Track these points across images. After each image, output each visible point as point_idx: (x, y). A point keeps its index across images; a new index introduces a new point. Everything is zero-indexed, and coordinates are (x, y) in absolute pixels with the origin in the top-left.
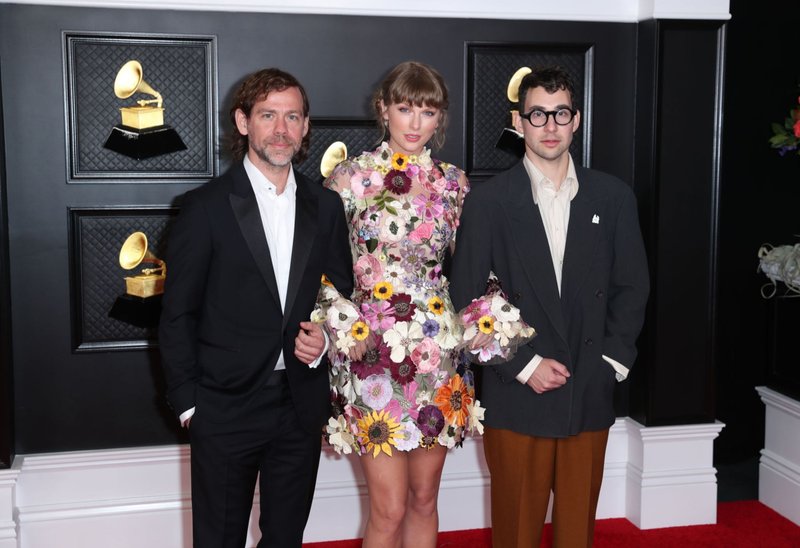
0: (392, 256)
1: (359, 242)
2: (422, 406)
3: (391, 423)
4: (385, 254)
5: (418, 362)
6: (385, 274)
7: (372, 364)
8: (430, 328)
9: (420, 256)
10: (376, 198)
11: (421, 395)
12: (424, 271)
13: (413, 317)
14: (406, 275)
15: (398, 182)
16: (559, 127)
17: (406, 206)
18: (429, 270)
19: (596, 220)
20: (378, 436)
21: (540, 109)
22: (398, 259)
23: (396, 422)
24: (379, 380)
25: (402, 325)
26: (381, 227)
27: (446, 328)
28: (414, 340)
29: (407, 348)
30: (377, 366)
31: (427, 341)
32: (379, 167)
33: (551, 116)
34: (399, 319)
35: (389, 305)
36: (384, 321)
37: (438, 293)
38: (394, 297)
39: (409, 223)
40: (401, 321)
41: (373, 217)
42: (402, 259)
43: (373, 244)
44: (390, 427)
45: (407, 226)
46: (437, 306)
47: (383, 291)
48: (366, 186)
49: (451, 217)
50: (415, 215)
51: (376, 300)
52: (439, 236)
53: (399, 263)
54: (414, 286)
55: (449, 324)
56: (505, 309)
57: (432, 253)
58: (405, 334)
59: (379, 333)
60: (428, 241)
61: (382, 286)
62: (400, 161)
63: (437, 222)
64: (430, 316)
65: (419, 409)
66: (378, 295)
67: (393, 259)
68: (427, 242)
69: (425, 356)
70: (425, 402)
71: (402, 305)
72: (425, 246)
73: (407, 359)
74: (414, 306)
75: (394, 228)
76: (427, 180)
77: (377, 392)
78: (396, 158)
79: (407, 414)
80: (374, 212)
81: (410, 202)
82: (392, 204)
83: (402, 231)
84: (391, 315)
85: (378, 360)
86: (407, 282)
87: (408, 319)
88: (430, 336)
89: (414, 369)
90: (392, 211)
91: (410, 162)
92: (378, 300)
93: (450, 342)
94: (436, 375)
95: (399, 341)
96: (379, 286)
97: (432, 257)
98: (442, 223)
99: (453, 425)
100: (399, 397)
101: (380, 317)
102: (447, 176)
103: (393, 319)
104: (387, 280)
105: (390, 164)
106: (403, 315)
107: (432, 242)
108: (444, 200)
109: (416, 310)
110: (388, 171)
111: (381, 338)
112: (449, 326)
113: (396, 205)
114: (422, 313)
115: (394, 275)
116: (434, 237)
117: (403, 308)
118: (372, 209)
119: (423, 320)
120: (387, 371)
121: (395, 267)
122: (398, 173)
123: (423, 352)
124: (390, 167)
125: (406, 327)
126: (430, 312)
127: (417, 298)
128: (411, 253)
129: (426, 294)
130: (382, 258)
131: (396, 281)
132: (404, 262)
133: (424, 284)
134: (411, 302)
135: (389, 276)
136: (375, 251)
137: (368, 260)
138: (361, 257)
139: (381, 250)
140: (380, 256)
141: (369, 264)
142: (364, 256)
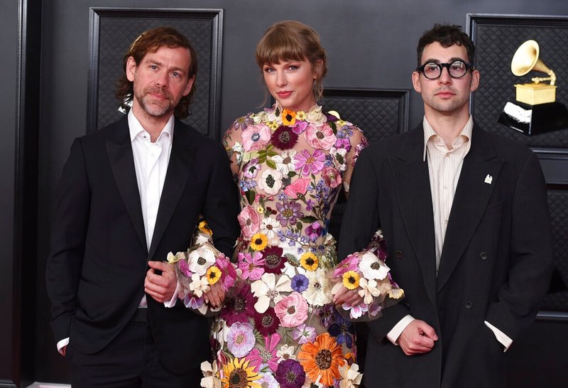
0: (269, 209)
2: (282, 359)
3: (250, 372)
4: (263, 206)
5: (282, 315)
6: (262, 226)
7: (239, 312)
8: (299, 283)
9: (295, 211)
10: (260, 152)
11: (282, 348)
12: (300, 226)
13: (282, 270)
14: (281, 229)
15: (284, 139)
16: (453, 80)
17: (287, 161)
18: (306, 225)
19: (489, 180)
20: (237, 382)
21: (435, 62)
22: (274, 212)
23: (255, 371)
24: (243, 328)
25: (269, 278)
26: (257, 179)
27: (317, 285)
28: (281, 293)
29: (272, 300)
30: (243, 315)
31: (295, 295)
32: (271, 123)
33: (445, 69)
34: (268, 270)
35: (262, 255)
36: (254, 271)
37: (314, 249)
38: (267, 249)
39: (287, 177)
40: (269, 272)
41: (252, 170)
42: (278, 213)
43: (251, 196)
44: (248, 376)
45: (284, 180)
46: (310, 262)
47: (259, 242)
48: (255, 141)
49: (331, 174)
50: (294, 170)
51: (252, 251)
52: (314, 193)
53: (274, 216)
54: (288, 240)
55: (322, 281)
56: (375, 266)
57: (308, 208)
58: (272, 286)
59: (248, 283)
60: (303, 196)
61: (258, 237)
62: (289, 118)
63: (314, 177)
64: (301, 271)
65: (279, 362)
66: (253, 246)
67: (269, 212)
68: (303, 198)
69: (292, 310)
70: (286, 356)
71: (273, 258)
72: (299, 201)
73: (270, 311)
74: (285, 259)
75: (270, 181)
76: (315, 136)
77: (241, 340)
78: (286, 115)
79: (266, 365)
80: (254, 165)
81: (291, 157)
82: (273, 158)
83: (278, 185)
84: (261, 266)
85: (243, 309)
86: (282, 236)
87: (277, 271)
88: (298, 291)
89: (277, 321)
90: (272, 166)
92: (254, 251)
93: (321, 299)
94: (302, 330)
95: (265, 293)
96: (257, 237)
97: (310, 213)
98: (319, 178)
99: (317, 383)
100: (261, 348)
101: (251, 266)
102: (339, 133)
103: (263, 270)
104: (263, 232)
105: (280, 121)
106: (273, 267)
107: (308, 197)
108: (329, 158)
109: (287, 264)
110: (277, 126)
111: (249, 288)
112: (321, 283)
113: (278, 159)
114: (293, 268)
115: (270, 227)
116: (309, 193)
117: (274, 261)
118: (254, 161)
119: (292, 274)
120: (252, 320)
121: (271, 220)
122: (287, 128)
123: (290, 305)
124: (280, 123)
125: (274, 279)
126: (302, 267)
127: (290, 252)
128: (286, 207)
129: (300, 250)
130: (260, 210)
131: (271, 234)
132: (279, 215)
133: (299, 239)
134: (282, 256)
135: (265, 228)
136: (254, 203)
137: (249, 211)
138: (244, 208)
139: (259, 203)
140: (258, 208)
141: (249, 215)
142: (246, 207)
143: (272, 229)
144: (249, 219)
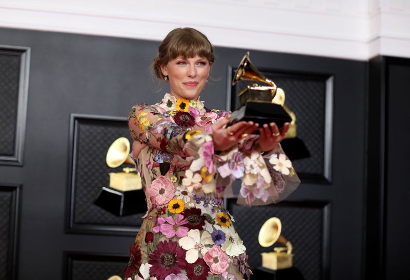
1: (154, 166)
4: (176, 176)
5: (211, 264)
6: (177, 193)
7: (170, 266)
8: (218, 237)
13: (204, 227)
14: (195, 192)
15: (185, 118)
24: (177, 279)
25: (194, 233)
27: (231, 239)
28: (206, 246)
30: (175, 268)
31: (216, 247)
34: (190, 227)
35: (182, 217)
36: (179, 230)
37: (223, 210)
38: (186, 210)
40: (194, 228)
46: (223, 220)
47: (176, 206)
54: (202, 203)
55: (234, 236)
58: (198, 240)
59: (174, 240)
61: (174, 203)
62: (183, 106)
64: (217, 228)
66: (172, 211)
69: (216, 260)
71: (193, 217)
73: (200, 261)
74: (204, 218)
78: (179, 104)
84: (184, 226)
85: (175, 263)
86: (197, 199)
87: (201, 229)
88: (218, 244)
89: (207, 268)
91: (191, 105)
92: (173, 214)
93: (235, 250)
94: (226, 277)
95: (193, 246)
101: (175, 227)
103: (187, 228)
104: (179, 198)
105: (175, 109)
106: (195, 224)
109: (206, 222)
110: (176, 113)
111: (177, 243)
112: (234, 238)
114: (210, 225)
115: (185, 193)
117: (194, 220)
119: (212, 231)
120: (183, 272)
121: (185, 187)
123: (214, 256)
125: (199, 234)
126: (217, 224)
127: (206, 212)
129: (213, 210)
130: (174, 180)
131: (187, 199)
133: (210, 202)
134: (201, 215)
135: (181, 194)
136: (168, 174)
137: (162, 182)
138: (155, 180)
139: (172, 173)
140: (172, 178)
141: (162, 185)
142: (157, 179)
143: (187, 195)
144: (162, 189)
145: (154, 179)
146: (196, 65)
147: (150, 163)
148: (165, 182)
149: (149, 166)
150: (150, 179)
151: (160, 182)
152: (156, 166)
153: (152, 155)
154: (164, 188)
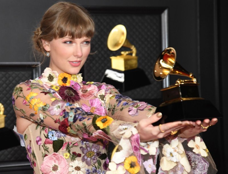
0: (74, 153)
1: (45, 143)
4: (69, 152)
6: (71, 169)
9: (95, 151)
12: (100, 164)
14: (87, 167)
18: (103, 162)
22: (79, 155)
42: (83, 155)
53: (80, 158)
67: (75, 156)
78: (62, 78)
115: (78, 168)
121: (78, 162)
128: (89, 149)
132: (84, 157)
135: (74, 170)
136: (61, 150)
137: (54, 158)
138: (47, 157)
139: (65, 150)
140: (65, 154)
141: (55, 162)
142: (49, 155)
143: (80, 170)
144: (55, 166)
145: (46, 155)
146: (81, 45)
147: (40, 140)
148: (58, 159)
149: (39, 143)
150: (41, 155)
151: (53, 158)
152: (49, 143)
153: (43, 132)
154: (57, 164)
